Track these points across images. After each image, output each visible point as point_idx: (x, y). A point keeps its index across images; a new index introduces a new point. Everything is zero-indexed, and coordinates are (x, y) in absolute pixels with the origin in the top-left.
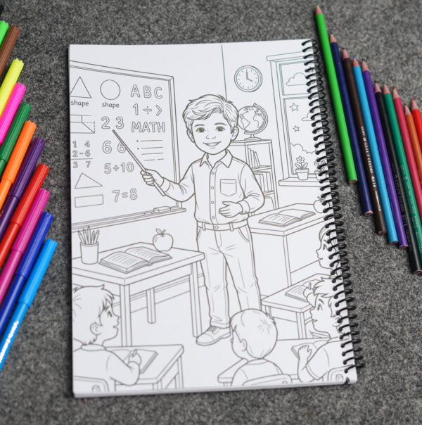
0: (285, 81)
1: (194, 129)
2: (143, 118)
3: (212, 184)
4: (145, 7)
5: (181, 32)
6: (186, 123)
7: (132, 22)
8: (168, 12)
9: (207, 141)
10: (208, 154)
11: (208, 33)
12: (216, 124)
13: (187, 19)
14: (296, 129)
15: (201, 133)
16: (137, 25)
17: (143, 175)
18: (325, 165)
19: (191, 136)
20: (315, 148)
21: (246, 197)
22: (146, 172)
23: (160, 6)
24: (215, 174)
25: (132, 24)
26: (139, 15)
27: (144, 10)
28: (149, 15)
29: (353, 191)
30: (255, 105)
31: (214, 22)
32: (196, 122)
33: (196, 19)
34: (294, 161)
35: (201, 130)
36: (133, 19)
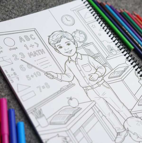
0: (84, 17)
1: (58, 48)
2: (32, 50)
3: (80, 69)
4: (4, 4)
5: (26, 10)
6: (52, 46)
7: (2, 11)
8: (16, 3)
9: (66, 51)
10: (70, 56)
11: (38, 7)
12: (66, 43)
13: (26, 4)
14: (100, 35)
15: (62, 48)
16: (5, 12)
17: (47, 75)
18: (120, 45)
19: (58, 51)
20: (112, 40)
21: (97, 70)
22: (47, 74)
23: (11, 2)
24: (78, 64)
25: (2, 12)
26: (3, 8)
27: (4, 5)
28: (8, 6)
29: (134, 54)
30: (77, 30)
31: (38, 3)
32: (57, 45)
33: (30, 3)
34: (107, 48)
35: (61, 47)
36: (1, 10)
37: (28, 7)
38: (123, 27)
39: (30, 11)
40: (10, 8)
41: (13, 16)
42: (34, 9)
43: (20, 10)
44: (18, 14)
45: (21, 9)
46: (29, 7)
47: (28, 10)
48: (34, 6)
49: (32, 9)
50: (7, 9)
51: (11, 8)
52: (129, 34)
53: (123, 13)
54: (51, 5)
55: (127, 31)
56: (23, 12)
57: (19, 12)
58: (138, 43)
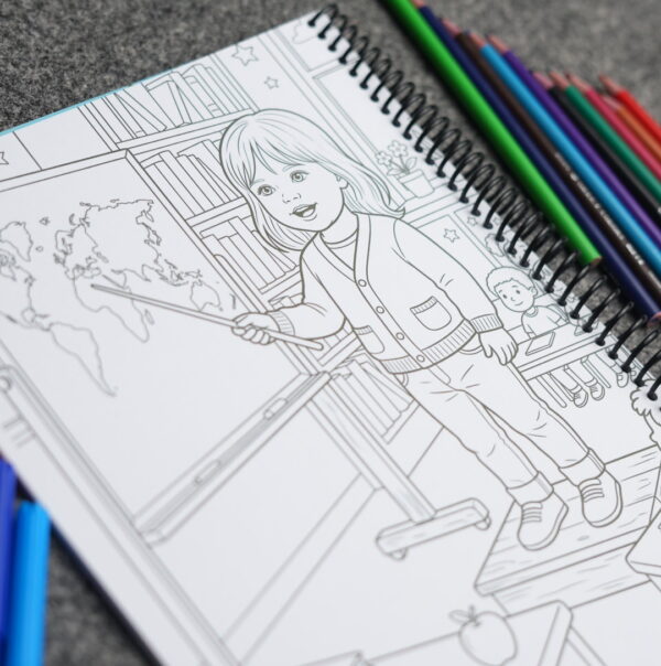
37: (112, 10)
38: (558, 156)
39: (117, 27)
40: (24, 5)
41: (33, 42)
42: (139, 21)
43: (72, 20)
44: (59, 34)
45: (75, 13)
46: (117, 9)
47: (110, 25)
48: (142, 9)
49: (130, 23)
50: (11, 7)
51: (28, 4)
52: (583, 189)
53: (566, 94)
54: (221, 15)
55: (574, 177)
56: (83, 30)
57: (63, 27)
58: (621, 238)
